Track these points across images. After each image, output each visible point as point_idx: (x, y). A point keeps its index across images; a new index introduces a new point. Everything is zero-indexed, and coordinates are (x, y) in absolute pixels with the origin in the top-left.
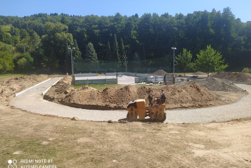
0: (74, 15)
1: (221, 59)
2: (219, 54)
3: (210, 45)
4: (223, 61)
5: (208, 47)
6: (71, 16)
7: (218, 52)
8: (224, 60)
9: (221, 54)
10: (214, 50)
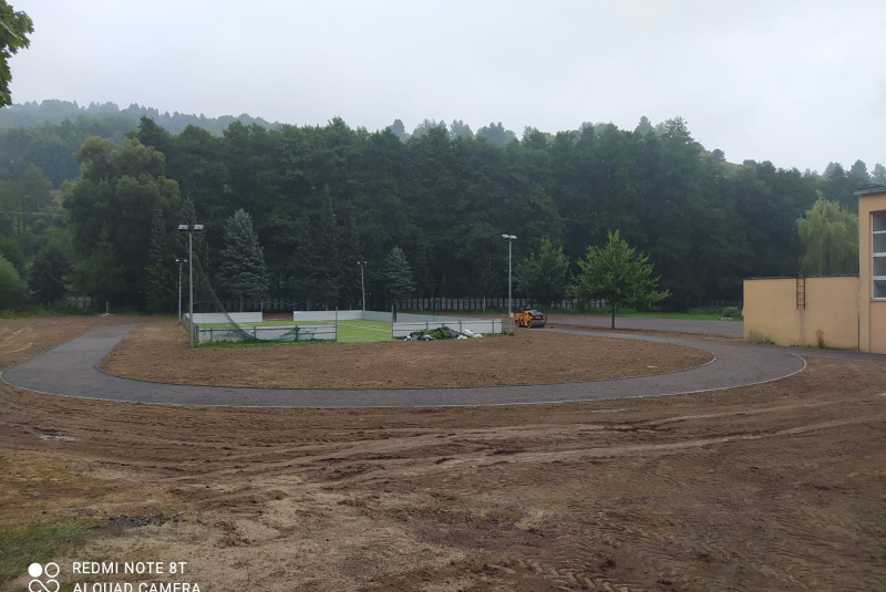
0: (176, 113)
1: (651, 277)
2: (645, 260)
3: (617, 231)
4: (655, 283)
5: (610, 237)
6: (167, 114)
7: (641, 255)
8: (657, 279)
9: (649, 262)
10: (630, 247)
